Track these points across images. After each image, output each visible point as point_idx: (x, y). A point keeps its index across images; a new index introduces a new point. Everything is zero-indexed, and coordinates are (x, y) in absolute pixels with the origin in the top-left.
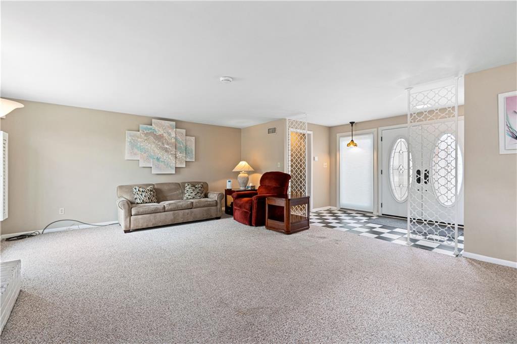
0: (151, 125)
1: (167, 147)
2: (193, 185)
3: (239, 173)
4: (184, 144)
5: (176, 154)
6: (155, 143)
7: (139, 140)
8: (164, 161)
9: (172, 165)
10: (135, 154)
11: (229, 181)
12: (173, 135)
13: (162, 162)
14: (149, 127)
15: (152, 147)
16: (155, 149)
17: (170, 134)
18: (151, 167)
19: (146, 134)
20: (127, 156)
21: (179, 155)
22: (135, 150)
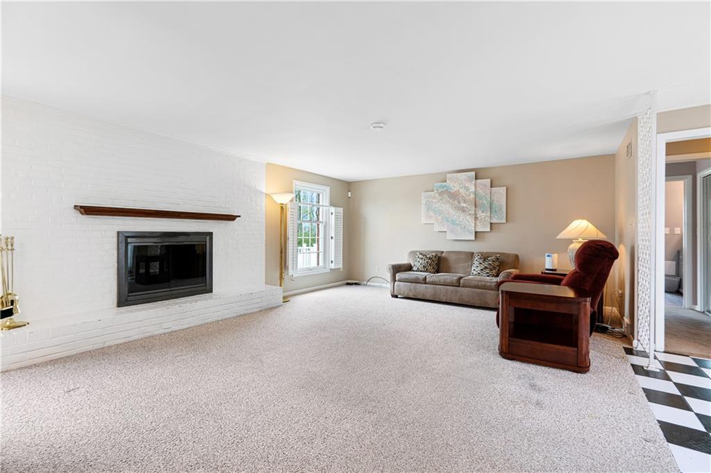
0: (446, 181)
1: (464, 205)
2: (485, 257)
3: (570, 241)
4: (489, 199)
5: (475, 214)
6: (449, 202)
7: (434, 201)
8: (461, 225)
9: (470, 228)
10: (431, 217)
11: (548, 256)
12: (472, 189)
13: (458, 225)
14: (444, 184)
15: (446, 208)
16: (450, 210)
17: (467, 189)
18: (445, 232)
19: (441, 194)
20: (424, 220)
21: (480, 214)
22: (431, 213)
